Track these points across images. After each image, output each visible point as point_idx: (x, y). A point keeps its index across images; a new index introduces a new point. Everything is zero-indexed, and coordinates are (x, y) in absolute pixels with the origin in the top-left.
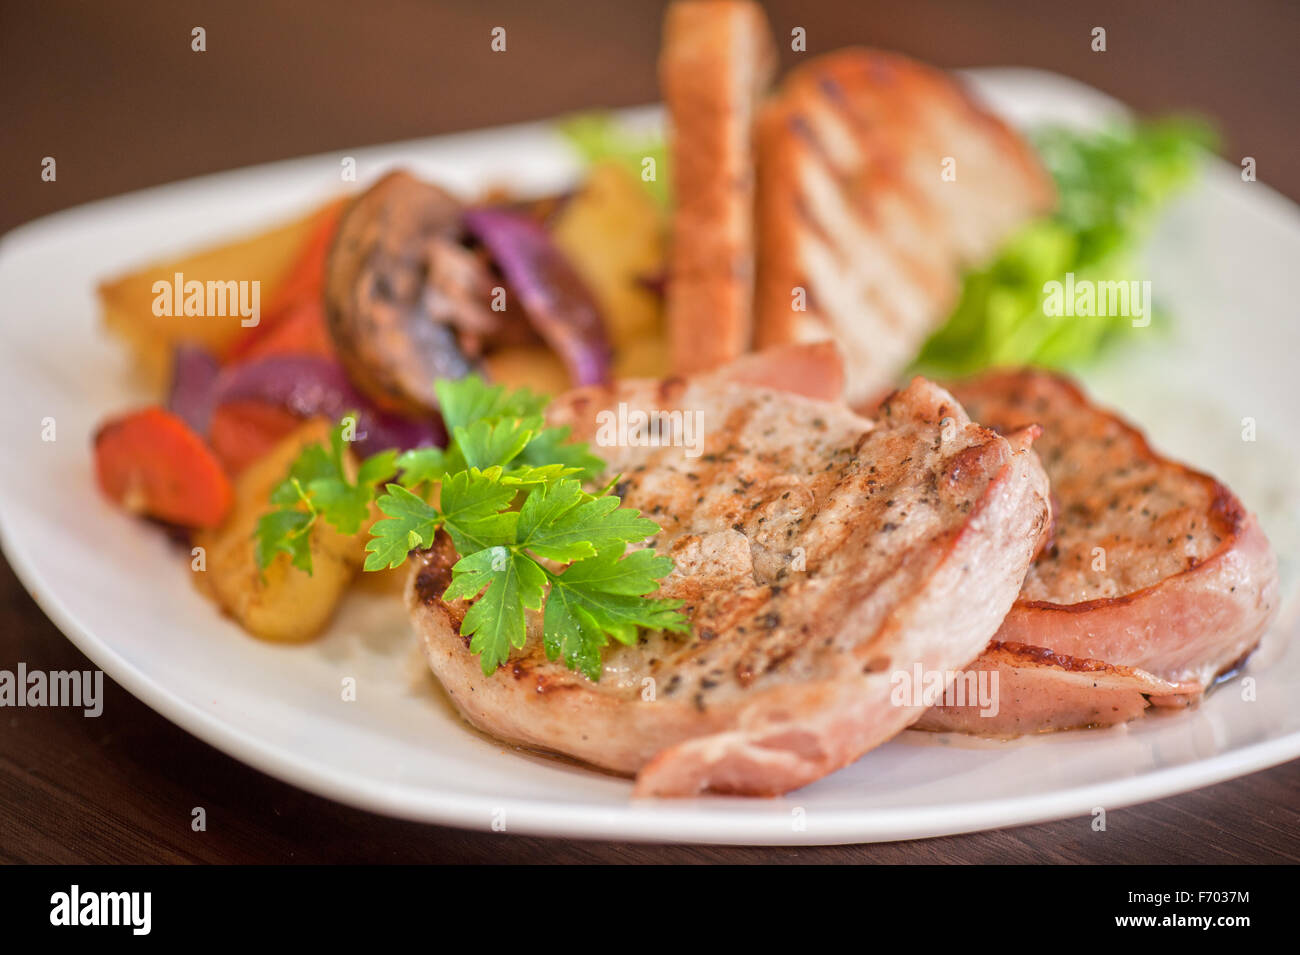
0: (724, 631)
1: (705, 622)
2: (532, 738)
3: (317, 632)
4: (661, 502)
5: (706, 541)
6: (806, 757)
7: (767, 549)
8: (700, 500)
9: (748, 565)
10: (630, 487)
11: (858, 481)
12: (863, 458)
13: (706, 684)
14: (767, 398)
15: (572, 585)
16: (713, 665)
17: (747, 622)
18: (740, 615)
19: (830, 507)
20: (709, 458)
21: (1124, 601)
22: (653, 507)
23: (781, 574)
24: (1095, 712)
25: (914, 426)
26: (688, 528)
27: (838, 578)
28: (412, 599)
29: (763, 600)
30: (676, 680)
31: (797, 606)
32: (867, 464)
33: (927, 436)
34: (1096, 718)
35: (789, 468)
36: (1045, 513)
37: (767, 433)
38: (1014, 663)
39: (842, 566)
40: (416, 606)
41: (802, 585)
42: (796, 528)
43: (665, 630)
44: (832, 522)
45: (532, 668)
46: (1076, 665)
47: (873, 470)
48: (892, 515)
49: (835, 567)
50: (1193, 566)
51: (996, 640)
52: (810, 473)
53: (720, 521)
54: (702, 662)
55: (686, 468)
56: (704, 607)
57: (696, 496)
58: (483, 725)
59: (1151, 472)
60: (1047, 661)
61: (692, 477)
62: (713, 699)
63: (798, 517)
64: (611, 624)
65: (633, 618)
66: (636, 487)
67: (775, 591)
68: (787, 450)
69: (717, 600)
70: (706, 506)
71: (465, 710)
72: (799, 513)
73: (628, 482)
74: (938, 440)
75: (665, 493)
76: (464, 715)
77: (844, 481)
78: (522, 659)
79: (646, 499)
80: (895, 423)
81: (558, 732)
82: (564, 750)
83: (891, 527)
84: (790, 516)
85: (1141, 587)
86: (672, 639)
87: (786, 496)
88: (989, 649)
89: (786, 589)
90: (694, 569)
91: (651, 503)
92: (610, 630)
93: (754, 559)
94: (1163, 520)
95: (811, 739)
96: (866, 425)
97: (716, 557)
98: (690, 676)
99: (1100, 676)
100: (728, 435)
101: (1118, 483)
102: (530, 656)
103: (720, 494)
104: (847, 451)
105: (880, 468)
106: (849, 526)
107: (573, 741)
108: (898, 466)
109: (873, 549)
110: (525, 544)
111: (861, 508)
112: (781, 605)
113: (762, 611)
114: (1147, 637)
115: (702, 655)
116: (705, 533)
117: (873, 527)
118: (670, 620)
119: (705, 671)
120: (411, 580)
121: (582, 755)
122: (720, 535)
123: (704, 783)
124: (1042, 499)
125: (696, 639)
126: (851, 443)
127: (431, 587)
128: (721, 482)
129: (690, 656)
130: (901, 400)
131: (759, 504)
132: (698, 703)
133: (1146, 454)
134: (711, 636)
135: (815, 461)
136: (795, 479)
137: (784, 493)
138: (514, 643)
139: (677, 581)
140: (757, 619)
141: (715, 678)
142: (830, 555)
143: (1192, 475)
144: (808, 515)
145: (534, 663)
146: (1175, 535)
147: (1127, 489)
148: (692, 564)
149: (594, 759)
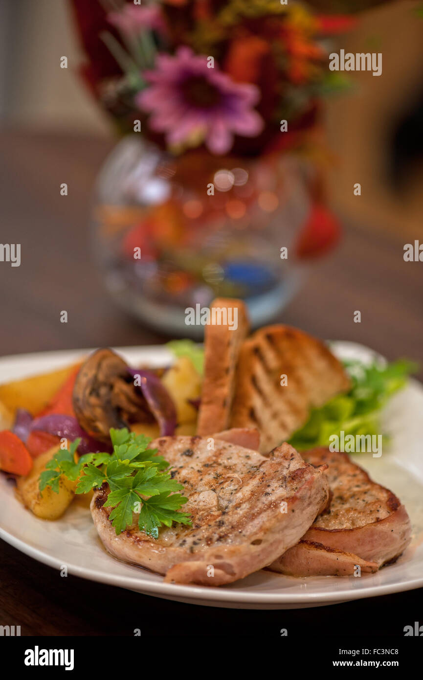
0: (203, 526)
1: (197, 521)
2: (131, 559)
3: (59, 517)
4: (187, 479)
5: (201, 494)
6: (228, 573)
7: (223, 499)
8: (201, 480)
9: (215, 503)
10: (177, 473)
11: (258, 477)
12: (261, 469)
13: (195, 543)
14: (230, 446)
15: (150, 505)
16: (198, 537)
17: (212, 523)
18: (209, 520)
19: (247, 485)
20: (206, 465)
21: (351, 530)
22: (184, 481)
23: (227, 507)
24: (337, 570)
25: (282, 460)
26: (196, 489)
27: (246, 510)
28: (93, 506)
29: (219, 516)
30: (185, 541)
31: (230, 519)
32: (262, 472)
33: (286, 464)
34: (338, 573)
35: (235, 472)
36: (326, 496)
37: (228, 459)
38: (308, 548)
39: (248, 506)
40: (95, 508)
41: (233, 511)
42: (234, 492)
43: (182, 523)
44: (247, 490)
45: (134, 533)
46: (330, 550)
47: (264, 473)
48: (269, 490)
49: (245, 506)
50: (378, 521)
51: (302, 539)
52: (242, 474)
53: (207, 488)
54: (194, 536)
55: (197, 468)
56: (197, 516)
57: (200, 478)
58: (114, 554)
59: (368, 487)
60: (320, 548)
61: (199, 471)
62: (197, 549)
63: (235, 488)
64: (163, 519)
65: (172, 518)
66: (179, 473)
67: (224, 513)
68: (235, 465)
69: (202, 514)
70: (203, 482)
71: (108, 548)
72: (236, 487)
73: (176, 471)
74: (289, 465)
75: (189, 476)
76: (108, 550)
77: (253, 477)
78: (131, 530)
79: (182, 477)
80: (275, 458)
81: (140, 557)
82: (142, 564)
83: (267, 494)
84: (232, 487)
85: (358, 526)
86: (185, 527)
87: (232, 481)
88: (299, 543)
89: (227, 513)
90: (196, 503)
91: (183, 480)
92: (163, 521)
93: (218, 501)
94: (370, 504)
95: (230, 566)
96: (264, 459)
97: (204, 499)
98: (190, 540)
99: (340, 555)
100: (214, 458)
101: (356, 489)
102: (134, 529)
103: (209, 478)
104: (256, 467)
105: (267, 473)
106: (253, 493)
107: (146, 561)
108: (273, 473)
109: (260, 501)
110: (136, 489)
111: (258, 487)
112: (225, 518)
113: (218, 520)
114: (359, 545)
115: (195, 534)
116: (202, 491)
117: (261, 494)
118: (184, 520)
119: (195, 539)
120: (94, 499)
121: (149, 567)
122: (206, 492)
123: (191, 580)
124: (325, 491)
125: (194, 528)
126: (258, 464)
127: (100, 502)
128: (209, 474)
129: (190, 534)
130: (277, 451)
131: (222, 482)
132: (192, 550)
133: (368, 480)
134: (198, 527)
135: (245, 470)
136: (236, 475)
137: (231, 479)
138: (128, 524)
139: (189, 507)
140: (216, 522)
141: (198, 541)
142: (245, 502)
143: (382, 488)
144: (239, 488)
145: (135, 532)
146: (373, 509)
147: (359, 492)
148: (195, 501)
149: (151, 568)
